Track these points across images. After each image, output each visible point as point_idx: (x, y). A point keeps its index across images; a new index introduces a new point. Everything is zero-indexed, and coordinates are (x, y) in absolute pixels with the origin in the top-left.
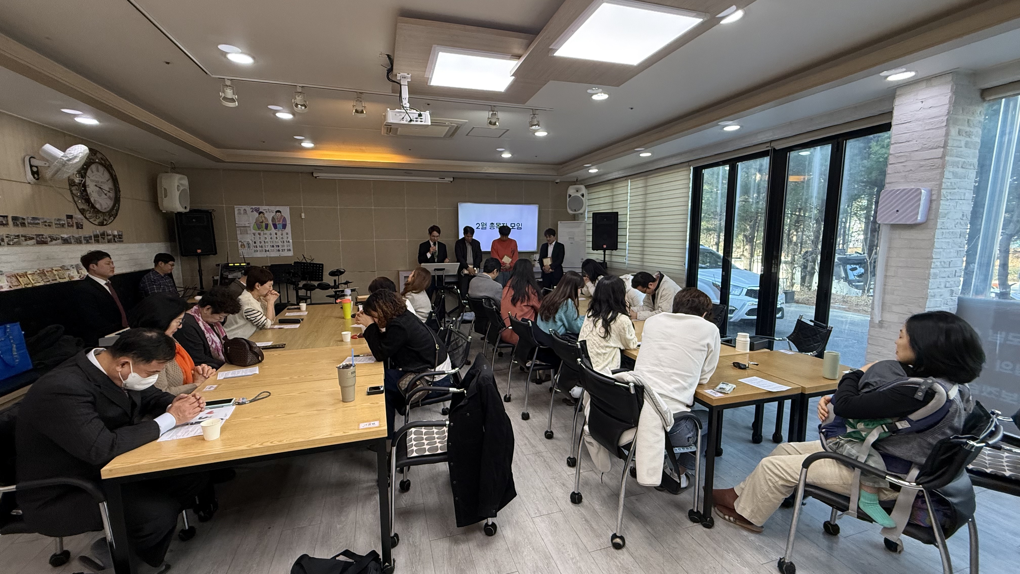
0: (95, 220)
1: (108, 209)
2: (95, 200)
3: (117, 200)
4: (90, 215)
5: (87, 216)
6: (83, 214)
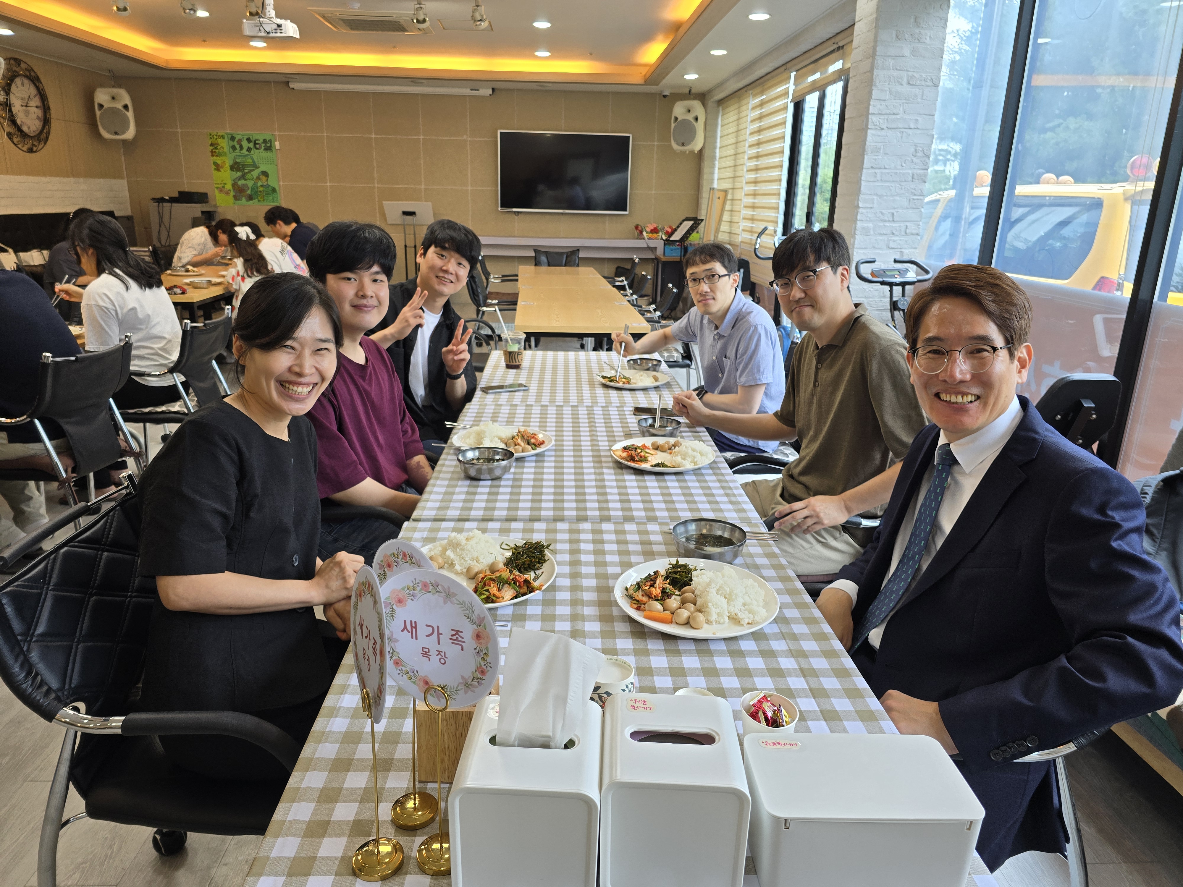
0: (23, 146)
1: (37, 133)
2: (22, 122)
3: (46, 121)
4: (17, 140)
5: (15, 140)
6: (10, 139)
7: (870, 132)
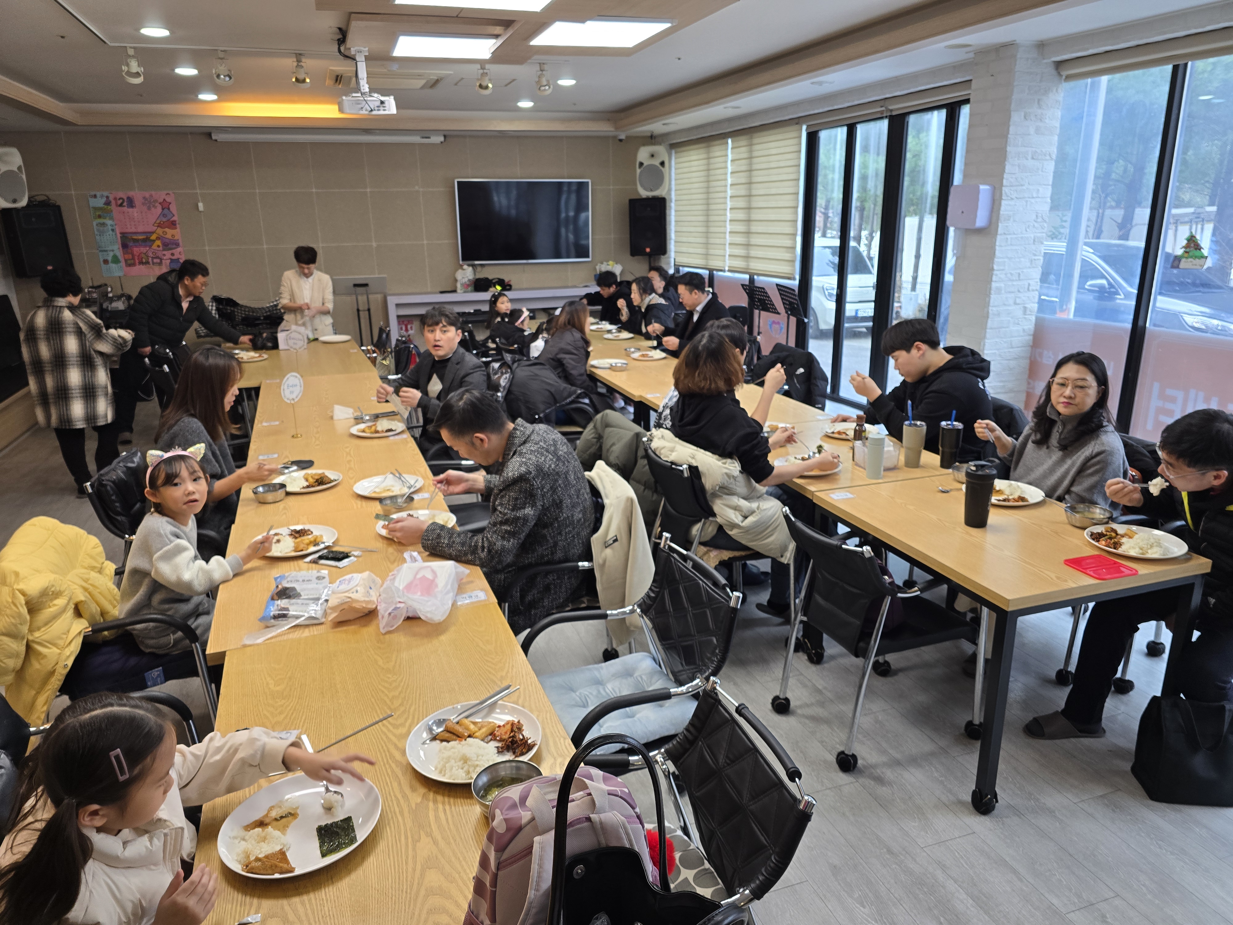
7: (1003, 202)
